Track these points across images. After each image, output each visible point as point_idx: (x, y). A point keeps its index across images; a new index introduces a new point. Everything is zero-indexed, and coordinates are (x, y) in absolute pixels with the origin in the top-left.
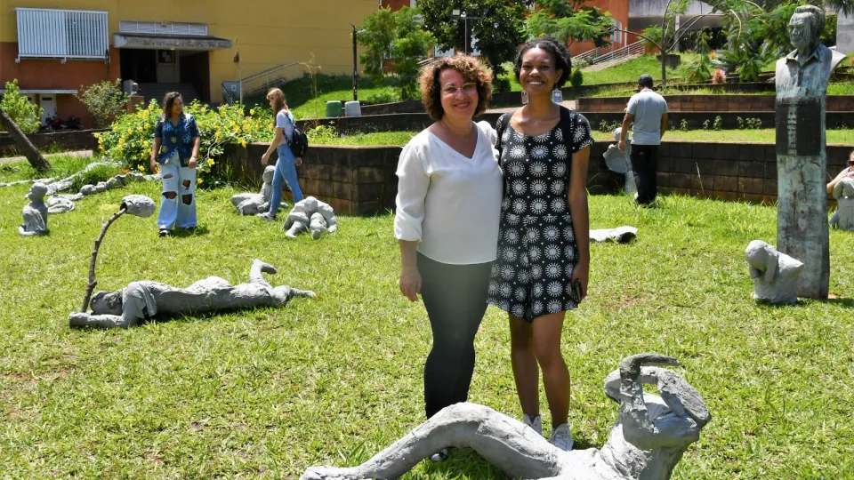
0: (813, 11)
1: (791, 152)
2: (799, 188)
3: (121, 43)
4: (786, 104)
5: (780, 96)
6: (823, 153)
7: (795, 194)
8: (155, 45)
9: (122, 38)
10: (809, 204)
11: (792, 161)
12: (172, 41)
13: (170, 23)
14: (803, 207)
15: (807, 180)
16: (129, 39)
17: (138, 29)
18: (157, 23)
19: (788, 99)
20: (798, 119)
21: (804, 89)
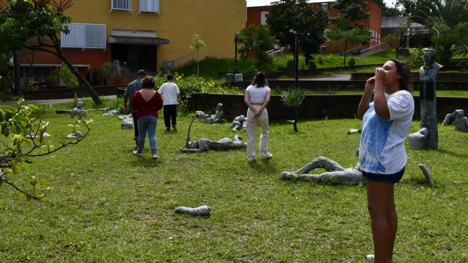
0: (432, 51)
1: (425, 99)
2: (427, 111)
3: (112, 40)
4: (422, 82)
5: (421, 79)
6: (435, 99)
7: (426, 113)
8: (131, 41)
9: (114, 38)
10: (431, 117)
11: (425, 102)
12: (139, 40)
13: (137, 31)
14: (428, 118)
15: (430, 108)
16: (118, 39)
17: (121, 34)
18: (131, 31)
19: (424, 81)
20: (427, 88)
21: (429, 77)
